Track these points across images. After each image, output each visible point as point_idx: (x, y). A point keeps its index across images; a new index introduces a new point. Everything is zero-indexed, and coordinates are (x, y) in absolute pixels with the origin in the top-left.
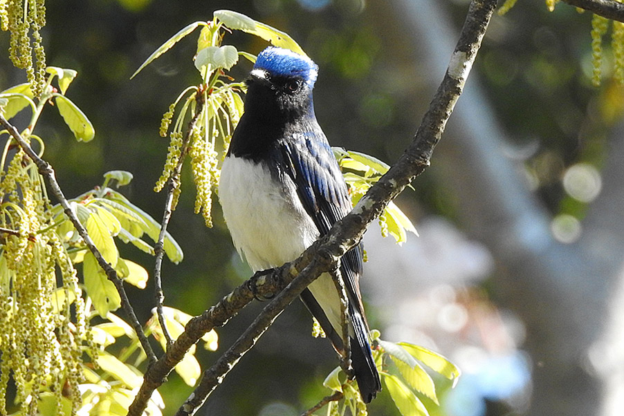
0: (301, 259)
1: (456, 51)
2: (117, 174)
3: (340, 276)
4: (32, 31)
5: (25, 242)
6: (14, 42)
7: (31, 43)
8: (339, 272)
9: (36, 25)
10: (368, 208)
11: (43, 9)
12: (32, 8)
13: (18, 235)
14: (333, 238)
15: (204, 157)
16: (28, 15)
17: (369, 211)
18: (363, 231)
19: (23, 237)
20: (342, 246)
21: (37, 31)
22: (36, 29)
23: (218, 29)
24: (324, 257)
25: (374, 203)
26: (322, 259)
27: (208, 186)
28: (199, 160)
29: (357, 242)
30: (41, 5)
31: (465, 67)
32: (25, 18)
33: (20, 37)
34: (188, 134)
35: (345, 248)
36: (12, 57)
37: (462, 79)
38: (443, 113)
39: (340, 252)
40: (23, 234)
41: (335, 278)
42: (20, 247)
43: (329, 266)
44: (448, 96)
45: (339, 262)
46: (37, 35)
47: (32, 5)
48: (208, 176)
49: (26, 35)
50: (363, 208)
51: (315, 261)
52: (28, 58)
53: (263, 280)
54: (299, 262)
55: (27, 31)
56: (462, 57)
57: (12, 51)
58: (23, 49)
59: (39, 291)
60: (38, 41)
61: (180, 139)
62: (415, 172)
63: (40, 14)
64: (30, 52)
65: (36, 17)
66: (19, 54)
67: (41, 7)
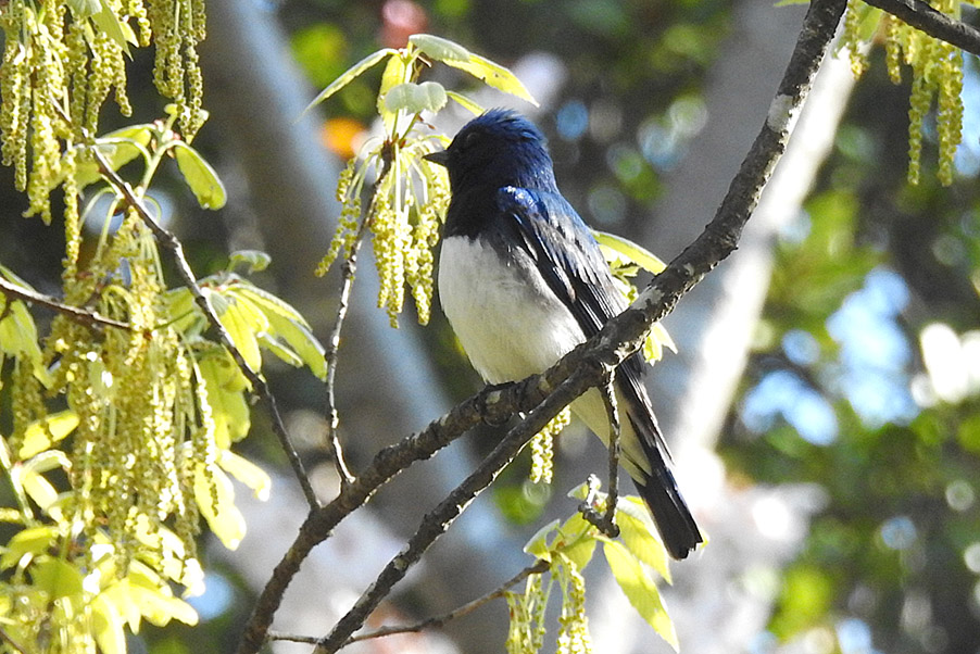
0: (555, 369)
1: (779, 94)
2: (250, 256)
3: (613, 394)
4: (184, 47)
5: (138, 340)
6: (160, 61)
7: (183, 63)
8: (611, 388)
9: (190, 39)
10: (655, 302)
11: (202, 17)
12: (187, 16)
13: (129, 330)
14: (605, 341)
15: (394, 232)
16: (180, 25)
17: (655, 306)
18: (646, 333)
19: (136, 333)
20: (617, 352)
21: (192, 48)
22: (190, 44)
23: (413, 61)
24: (593, 365)
25: (663, 295)
26: (591, 368)
27: (400, 271)
28: (385, 236)
29: (637, 348)
30: (200, 11)
31: (791, 116)
32: (176, 29)
33: (169, 54)
34: (371, 200)
35: (622, 354)
36: (158, 81)
37: (786, 132)
38: (760, 178)
39: (615, 359)
40: (136, 328)
41: (606, 395)
42: (132, 346)
43: (600, 379)
44: (767, 155)
45: (613, 374)
46: (192, 52)
47: (186, 12)
48: (399, 258)
49: (177, 53)
50: (648, 301)
51: (580, 371)
52: (177, 82)
53: (496, 396)
54: (554, 373)
55: (178, 47)
56: (787, 102)
57: (158, 74)
58: (172, 71)
59: (154, 407)
60: (193, 60)
61: (357, 207)
62: (719, 255)
63: (198, 23)
64: (182, 76)
65: (191, 28)
66: (166, 77)
67: (200, 15)
